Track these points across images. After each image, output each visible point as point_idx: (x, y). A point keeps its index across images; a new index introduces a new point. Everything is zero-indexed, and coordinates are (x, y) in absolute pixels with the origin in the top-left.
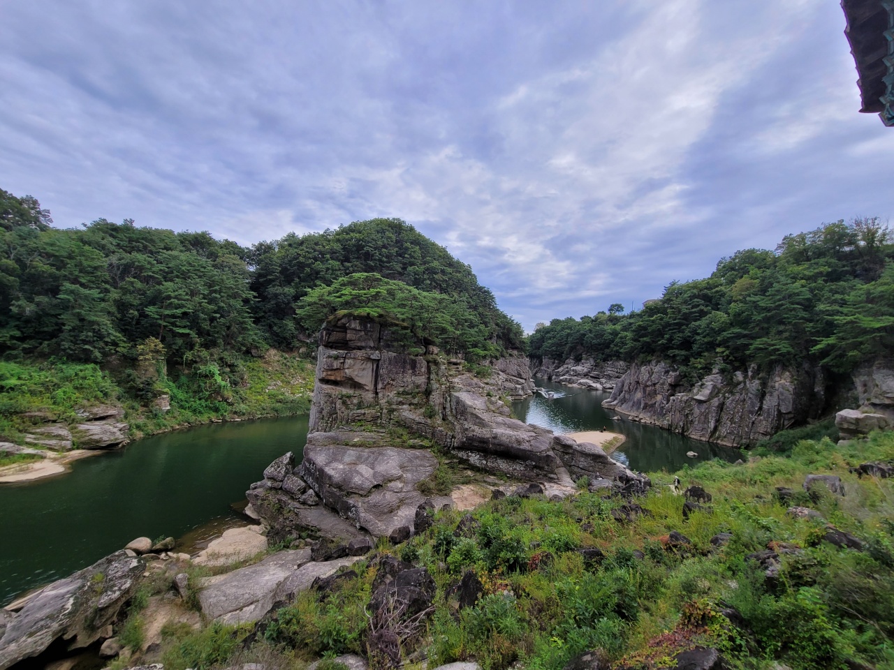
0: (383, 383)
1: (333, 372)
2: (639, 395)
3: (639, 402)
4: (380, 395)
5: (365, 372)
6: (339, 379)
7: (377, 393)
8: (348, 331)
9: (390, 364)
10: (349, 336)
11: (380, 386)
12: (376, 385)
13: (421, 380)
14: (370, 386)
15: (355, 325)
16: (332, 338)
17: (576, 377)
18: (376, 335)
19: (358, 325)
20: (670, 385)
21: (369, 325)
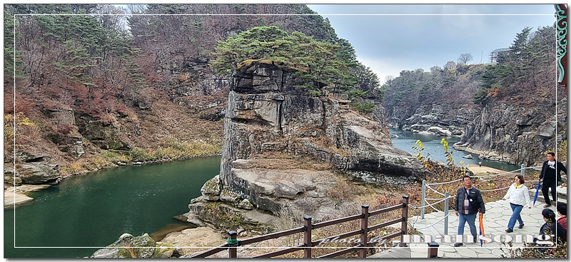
0: (286, 120)
1: (244, 112)
3: (489, 141)
4: (284, 130)
5: (271, 112)
6: (249, 118)
7: (281, 129)
8: (254, 78)
9: (292, 104)
10: (256, 81)
11: (284, 122)
12: (280, 121)
13: (318, 116)
14: (275, 123)
15: (262, 71)
16: (241, 84)
17: (426, 125)
18: (279, 80)
19: (264, 72)
20: (518, 125)
21: (274, 72)
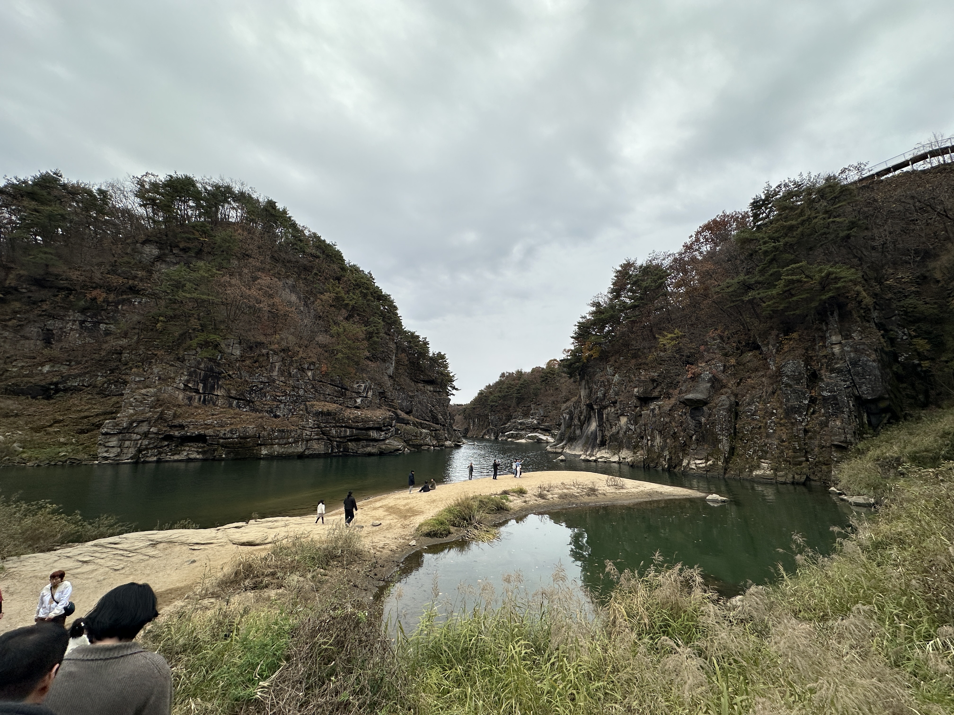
2: (594, 426)
3: (594, 434)
17: (523, 431)
20: (639, 398)
